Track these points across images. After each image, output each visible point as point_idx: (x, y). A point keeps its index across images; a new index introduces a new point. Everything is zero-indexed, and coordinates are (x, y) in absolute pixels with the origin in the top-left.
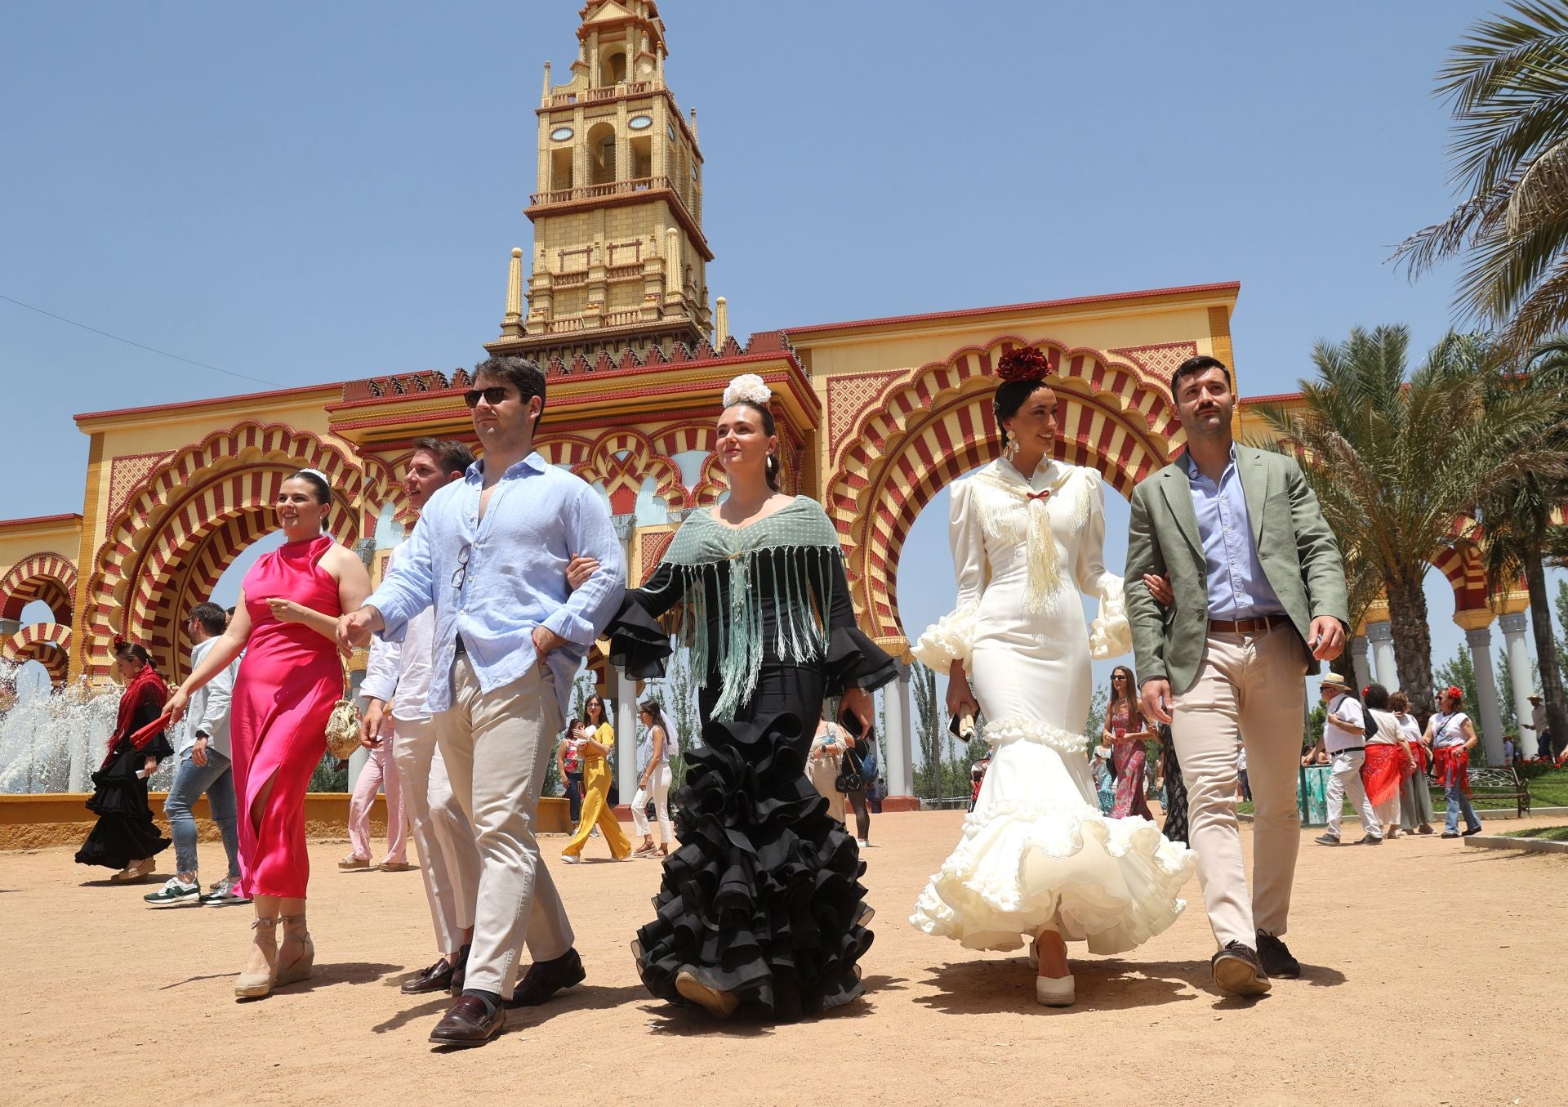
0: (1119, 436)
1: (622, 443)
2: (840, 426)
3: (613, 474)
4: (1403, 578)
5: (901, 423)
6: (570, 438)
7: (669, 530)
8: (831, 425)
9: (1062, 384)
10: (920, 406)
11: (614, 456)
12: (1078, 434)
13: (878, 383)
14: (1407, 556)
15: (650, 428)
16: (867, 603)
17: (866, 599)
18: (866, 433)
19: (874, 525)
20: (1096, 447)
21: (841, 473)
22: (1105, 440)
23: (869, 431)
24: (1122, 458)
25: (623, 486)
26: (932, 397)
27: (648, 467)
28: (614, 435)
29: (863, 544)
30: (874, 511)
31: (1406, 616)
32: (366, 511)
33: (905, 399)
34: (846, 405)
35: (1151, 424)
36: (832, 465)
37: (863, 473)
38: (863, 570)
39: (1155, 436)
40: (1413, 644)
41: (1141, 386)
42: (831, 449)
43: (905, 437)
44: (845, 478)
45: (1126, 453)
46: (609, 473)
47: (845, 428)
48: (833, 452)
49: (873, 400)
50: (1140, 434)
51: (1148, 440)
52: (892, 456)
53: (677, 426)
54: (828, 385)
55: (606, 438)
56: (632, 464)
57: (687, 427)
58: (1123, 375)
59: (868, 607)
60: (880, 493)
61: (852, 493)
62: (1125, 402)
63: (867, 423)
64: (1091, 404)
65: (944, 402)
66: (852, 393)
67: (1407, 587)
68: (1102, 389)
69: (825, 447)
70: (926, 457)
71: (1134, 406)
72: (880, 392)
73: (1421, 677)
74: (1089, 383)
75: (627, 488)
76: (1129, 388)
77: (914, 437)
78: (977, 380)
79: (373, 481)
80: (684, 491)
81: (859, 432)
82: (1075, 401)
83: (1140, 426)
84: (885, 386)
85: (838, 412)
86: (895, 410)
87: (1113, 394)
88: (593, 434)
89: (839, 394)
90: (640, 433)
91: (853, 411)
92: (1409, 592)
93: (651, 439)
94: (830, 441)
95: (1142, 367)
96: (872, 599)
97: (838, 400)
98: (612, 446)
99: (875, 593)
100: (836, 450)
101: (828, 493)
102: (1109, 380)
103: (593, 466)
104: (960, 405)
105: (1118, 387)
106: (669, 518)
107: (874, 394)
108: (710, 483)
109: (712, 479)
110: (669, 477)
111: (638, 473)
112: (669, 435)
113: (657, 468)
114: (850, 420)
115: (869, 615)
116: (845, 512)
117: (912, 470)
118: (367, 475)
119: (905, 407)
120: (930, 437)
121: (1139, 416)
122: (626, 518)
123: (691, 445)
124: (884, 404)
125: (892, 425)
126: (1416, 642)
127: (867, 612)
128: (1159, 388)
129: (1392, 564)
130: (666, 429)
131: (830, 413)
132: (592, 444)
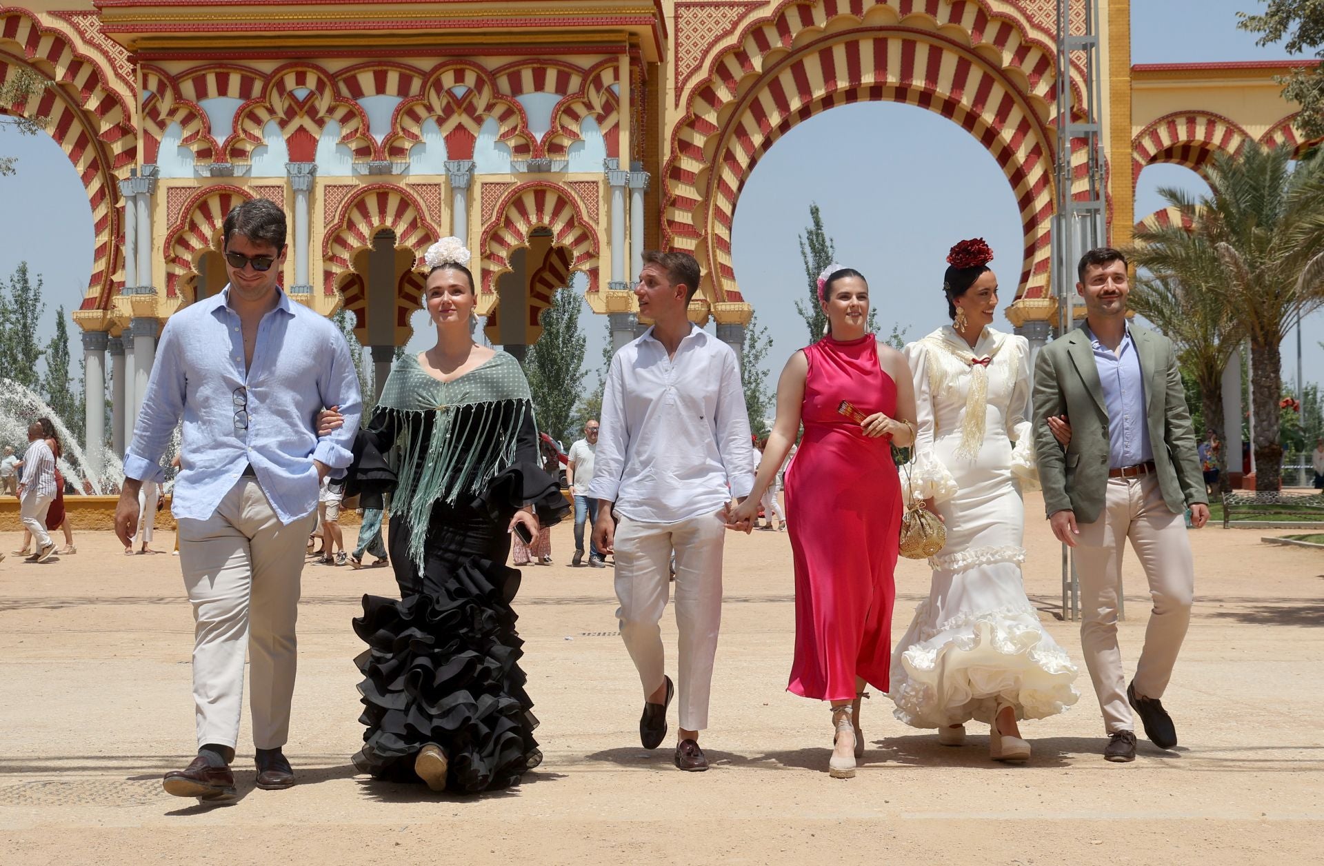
0: (997, 94)
1: (459, 78)
2: (688, 61)
3: (448, 111)
4: (1265, 341)
5: (757, 63)
6: (398, 65)
7: (513, 181)
8: (677, 59)
9: (938, 29)
10: (780, 45)
11: (449, 92)
12: (952, 89)
13: (733, 14)
14: (1269, 325)
15: (492, 63)
16: (710, 264)
17: (709, 260)
18: (718, 71)
19: (720, 177)
20: (970, 107)
21: (687, 117)
22: (981, 97)
23: (720, 69)
24: (998, 119)
25: (460, 127)
26: (794, 35)
27: (489, 108)
28: (450, 67)
29: (707, 196)
30: (721, 160)
31: (1264, 370)
32: (145, 132)
33: (764, 35)
34: (696, 37)
35: (1034, 85)
36: (677, 105)
37: (711, 117)
38: (706, 227)
39: (1036, 98)
40: (1267, 393)
41: (1026, 41)
42: (676, 88)
43: (760, 78)
44: (692, 122)
45: (1002, 115)
46: (444, 111)
47: (694, 64)
48: (679, 91)
49: (727, 33)
50: (1020, 93)
51: (1028, 102)
52: (744, 98)
53: (524, 63)
54: (676, 11)
55: (441, 70)
56: (471, 103)
57: (535, 65)
58: (1007, 26)
59: (710, 268)
60: (729, 140)
61: (699, 140)
62: (1007, 58)
63: (719, 60)
64: (969, 56)
65: (806, 40)
66: (703, 23)
67: (1267, 348)
68: (984, 41)
69: (670, 84)
70: (782, 102)
71: (1017, 63)
72: (735, 25)
73: (1271, 419)
74: (970, 32)
75: (465, 129)
76: (1013, 42)
77: (769, 78)
78: (844, 18)
79: (153, 96)
80: (532, 138)
81: (711, 71)
82: (951, 51)
83: (1021, 85)
84: (741, 17)
85: (686, 44)
86: (751, 47)
87: (995, 47)
88: (426, 64)
89: (688, 23)
90: (481, 67)
91: (704, 45)
92: (1268, 351)
93: (493, 75)
94: (676, 78)
95: (1029, 19)
96: (715, 260)
97: (686, 30)
98: (448, 79)
99: (718, 252)
100: (682, 89)
101: (673, 139)
102: (991, 31)
103: (426, 102)
104: (822, 46)
105: (1001, 40)
106: (513, 166)
107: (728, 27)
108: (561, 132)
109: (563, 127)
111: (477, 113)
112: (514, 73)
113: (500, 109)
114: (699, 55)
115: (712, 277)
116: (690, 161)
117: (765, 116)
118: (145, 87)
119: (763, 45)
120: (787, 80)
121: (1022, 75)
122: (464, 164)
123: (539, 85)
124: (741, 40)
125: (747, 65)
126: (1269, 391)
127: (709, 274)
128: (1046, 45)
129: (1258, 329)
130: (511, 65)
131: (677, 45)
132: (425, 75)
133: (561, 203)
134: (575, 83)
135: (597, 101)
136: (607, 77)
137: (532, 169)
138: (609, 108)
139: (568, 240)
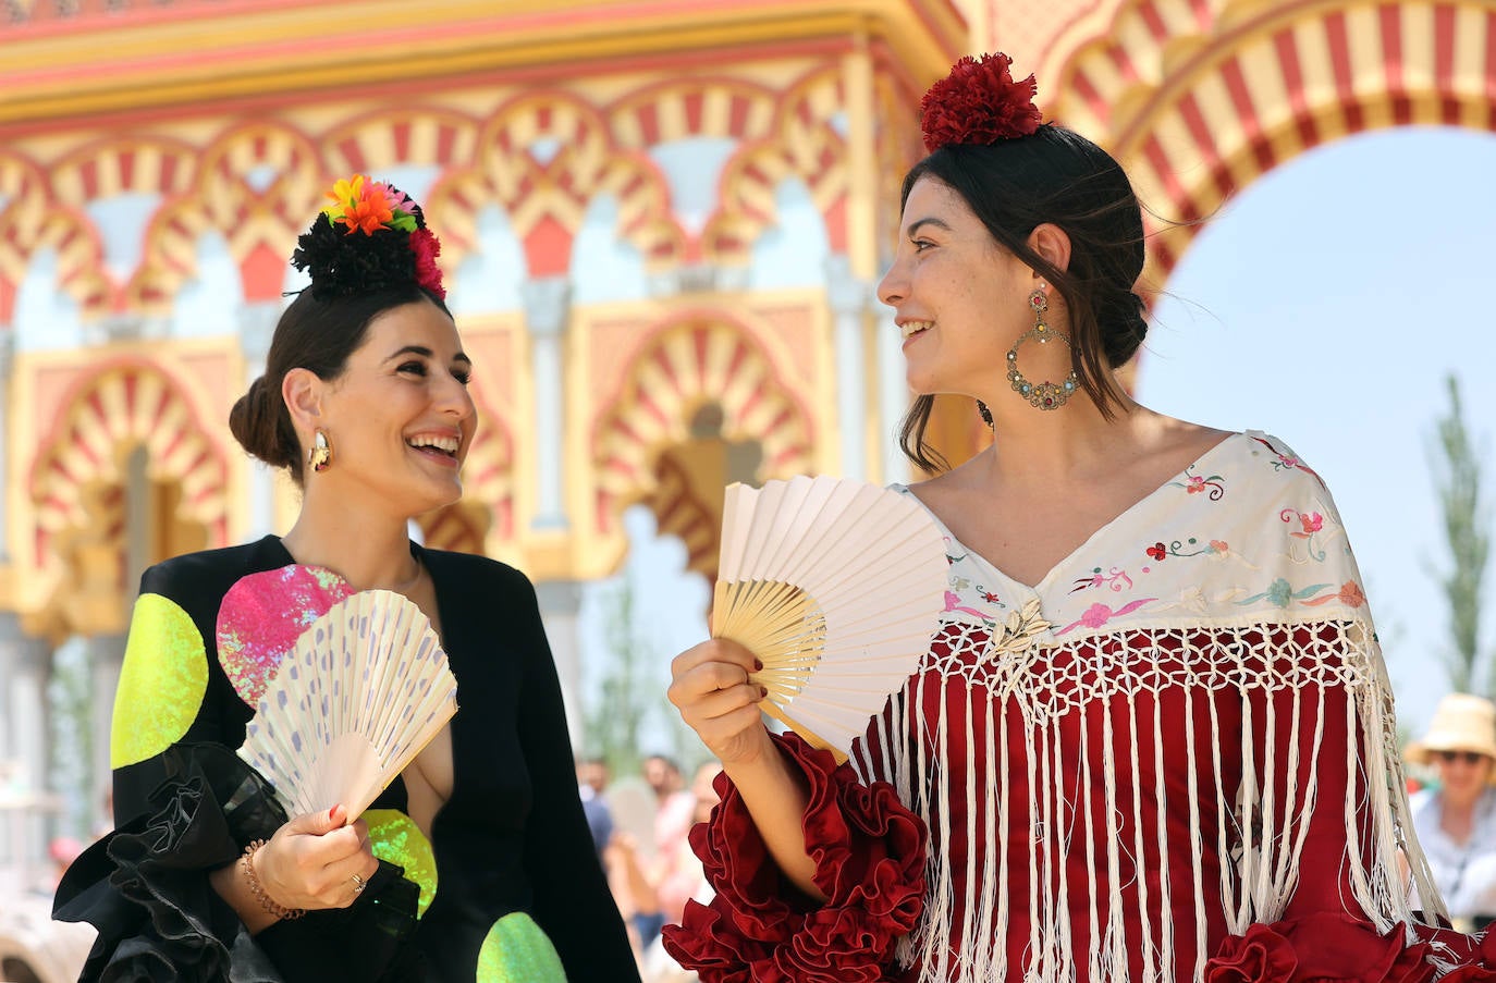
1: (544, 123)
3: (525, 187)
5: (1148, 63)
6: (432, 110)
10: (1190, 27)
11: (526, 152)
15: (603, 90)
18: (1072, 83)
23: (1078, 79)
25: (548, 220)
26: (1218, 8)
27: (601, 175)
28: (526, 103)
43: (1155, 98)
46: (516, 187)
49: (1083, 13)
52: (1127, 132)
53: (664, 86)
55: (511, 112)
56: (566, 168)
57: (686, 88)
65: (1243, 16)
70: (1202, 135)
75: (557, 221)
77: (1176, 92)
80: (677, 229)
86: (1135, 35)
88: (482, 102)
90: (580, 102)
93: (606, 114)
98: (523, 127)
103: (483, 174)
104: (1275, 25)
108: (736, 212)
110: (647, 197)
111: (580, 187)
112: (646, 106)
113: (620, 177)
119: (1157, 29)
120: (1211, 94)
122: (555, 286)
123: (694, 121)
124: (1113, 24)
125: (1127, 69)
130: (638, 91)
132: (481, 124)
133: (743, 350)
134: (760, 116)
135: (805, 146)
136: (822, 99)
137: (690, 286)
138: (828, 159)
139: (758, 422)
